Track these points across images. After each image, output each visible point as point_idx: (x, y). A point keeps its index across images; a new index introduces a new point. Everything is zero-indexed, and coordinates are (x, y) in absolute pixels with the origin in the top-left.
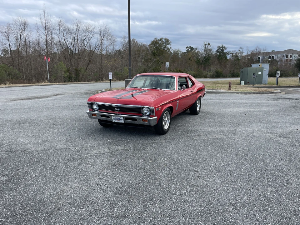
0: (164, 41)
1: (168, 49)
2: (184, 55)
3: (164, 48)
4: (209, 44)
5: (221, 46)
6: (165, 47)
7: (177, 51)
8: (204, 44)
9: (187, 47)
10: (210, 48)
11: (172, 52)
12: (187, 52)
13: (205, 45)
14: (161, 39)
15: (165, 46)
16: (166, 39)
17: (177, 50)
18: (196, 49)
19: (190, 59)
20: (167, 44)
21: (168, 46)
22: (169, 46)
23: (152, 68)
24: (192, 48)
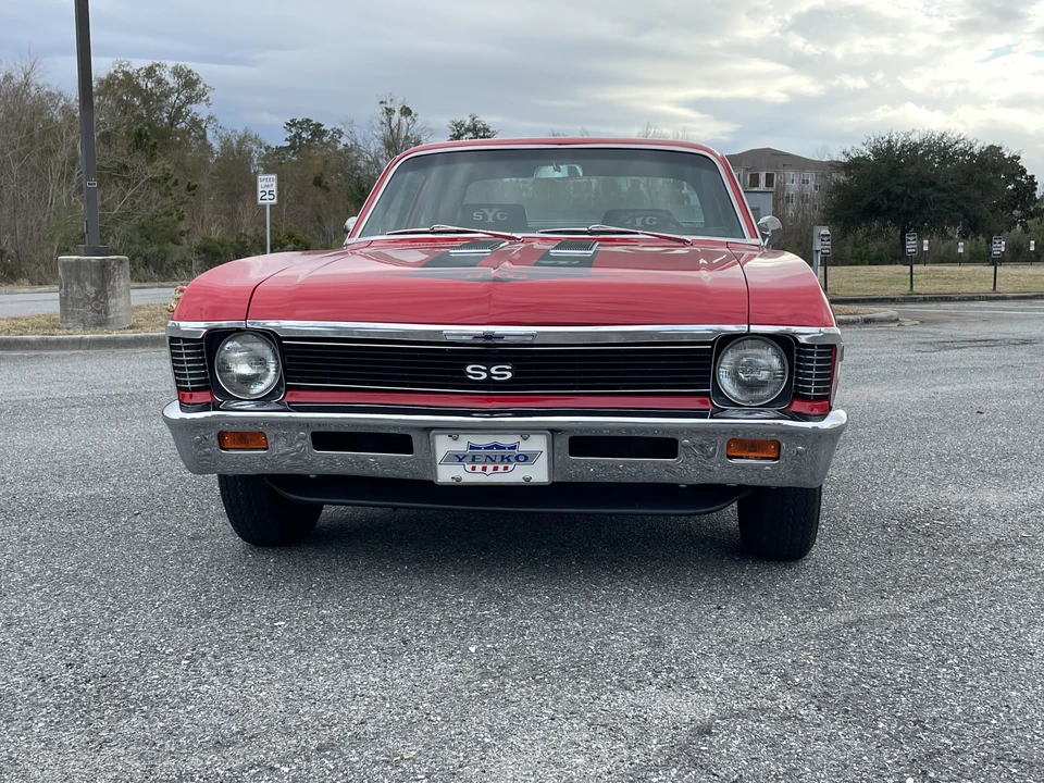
0: (172, 82)
1: (196, 124)
2: (281, 164)
3: (173, 119)
4: (406, 111)
5: (468, 122)
6: (177, 115)
7: (241, 142)
8: (380, 109)
9: (293, 124)
10: (414, 130)
11: (216, 145)
12: (291, 147)
13: (389, 111)
14: (150, 72)
15: (180, 108)
16: (177, 72)
17: (240, 131)
18: (340, 133)
19: (318, 182)
20: (190, 100)
21: (195, 108)
22: (199, 110)
23: (136, 221)
24: (318, 131)
